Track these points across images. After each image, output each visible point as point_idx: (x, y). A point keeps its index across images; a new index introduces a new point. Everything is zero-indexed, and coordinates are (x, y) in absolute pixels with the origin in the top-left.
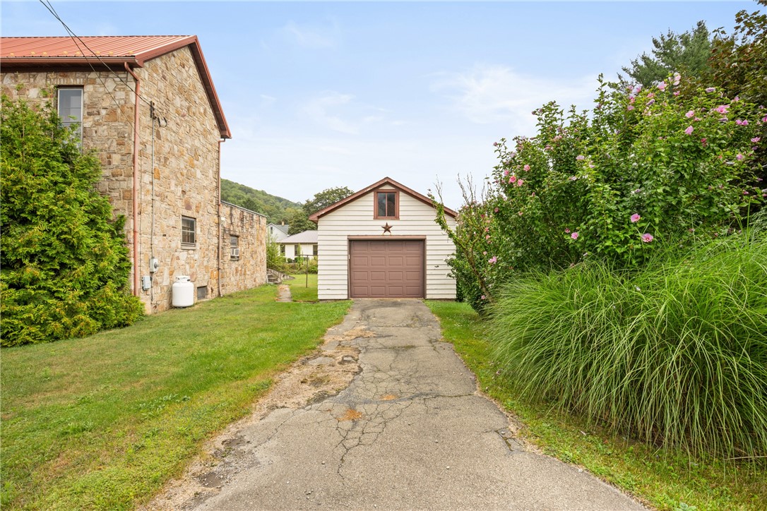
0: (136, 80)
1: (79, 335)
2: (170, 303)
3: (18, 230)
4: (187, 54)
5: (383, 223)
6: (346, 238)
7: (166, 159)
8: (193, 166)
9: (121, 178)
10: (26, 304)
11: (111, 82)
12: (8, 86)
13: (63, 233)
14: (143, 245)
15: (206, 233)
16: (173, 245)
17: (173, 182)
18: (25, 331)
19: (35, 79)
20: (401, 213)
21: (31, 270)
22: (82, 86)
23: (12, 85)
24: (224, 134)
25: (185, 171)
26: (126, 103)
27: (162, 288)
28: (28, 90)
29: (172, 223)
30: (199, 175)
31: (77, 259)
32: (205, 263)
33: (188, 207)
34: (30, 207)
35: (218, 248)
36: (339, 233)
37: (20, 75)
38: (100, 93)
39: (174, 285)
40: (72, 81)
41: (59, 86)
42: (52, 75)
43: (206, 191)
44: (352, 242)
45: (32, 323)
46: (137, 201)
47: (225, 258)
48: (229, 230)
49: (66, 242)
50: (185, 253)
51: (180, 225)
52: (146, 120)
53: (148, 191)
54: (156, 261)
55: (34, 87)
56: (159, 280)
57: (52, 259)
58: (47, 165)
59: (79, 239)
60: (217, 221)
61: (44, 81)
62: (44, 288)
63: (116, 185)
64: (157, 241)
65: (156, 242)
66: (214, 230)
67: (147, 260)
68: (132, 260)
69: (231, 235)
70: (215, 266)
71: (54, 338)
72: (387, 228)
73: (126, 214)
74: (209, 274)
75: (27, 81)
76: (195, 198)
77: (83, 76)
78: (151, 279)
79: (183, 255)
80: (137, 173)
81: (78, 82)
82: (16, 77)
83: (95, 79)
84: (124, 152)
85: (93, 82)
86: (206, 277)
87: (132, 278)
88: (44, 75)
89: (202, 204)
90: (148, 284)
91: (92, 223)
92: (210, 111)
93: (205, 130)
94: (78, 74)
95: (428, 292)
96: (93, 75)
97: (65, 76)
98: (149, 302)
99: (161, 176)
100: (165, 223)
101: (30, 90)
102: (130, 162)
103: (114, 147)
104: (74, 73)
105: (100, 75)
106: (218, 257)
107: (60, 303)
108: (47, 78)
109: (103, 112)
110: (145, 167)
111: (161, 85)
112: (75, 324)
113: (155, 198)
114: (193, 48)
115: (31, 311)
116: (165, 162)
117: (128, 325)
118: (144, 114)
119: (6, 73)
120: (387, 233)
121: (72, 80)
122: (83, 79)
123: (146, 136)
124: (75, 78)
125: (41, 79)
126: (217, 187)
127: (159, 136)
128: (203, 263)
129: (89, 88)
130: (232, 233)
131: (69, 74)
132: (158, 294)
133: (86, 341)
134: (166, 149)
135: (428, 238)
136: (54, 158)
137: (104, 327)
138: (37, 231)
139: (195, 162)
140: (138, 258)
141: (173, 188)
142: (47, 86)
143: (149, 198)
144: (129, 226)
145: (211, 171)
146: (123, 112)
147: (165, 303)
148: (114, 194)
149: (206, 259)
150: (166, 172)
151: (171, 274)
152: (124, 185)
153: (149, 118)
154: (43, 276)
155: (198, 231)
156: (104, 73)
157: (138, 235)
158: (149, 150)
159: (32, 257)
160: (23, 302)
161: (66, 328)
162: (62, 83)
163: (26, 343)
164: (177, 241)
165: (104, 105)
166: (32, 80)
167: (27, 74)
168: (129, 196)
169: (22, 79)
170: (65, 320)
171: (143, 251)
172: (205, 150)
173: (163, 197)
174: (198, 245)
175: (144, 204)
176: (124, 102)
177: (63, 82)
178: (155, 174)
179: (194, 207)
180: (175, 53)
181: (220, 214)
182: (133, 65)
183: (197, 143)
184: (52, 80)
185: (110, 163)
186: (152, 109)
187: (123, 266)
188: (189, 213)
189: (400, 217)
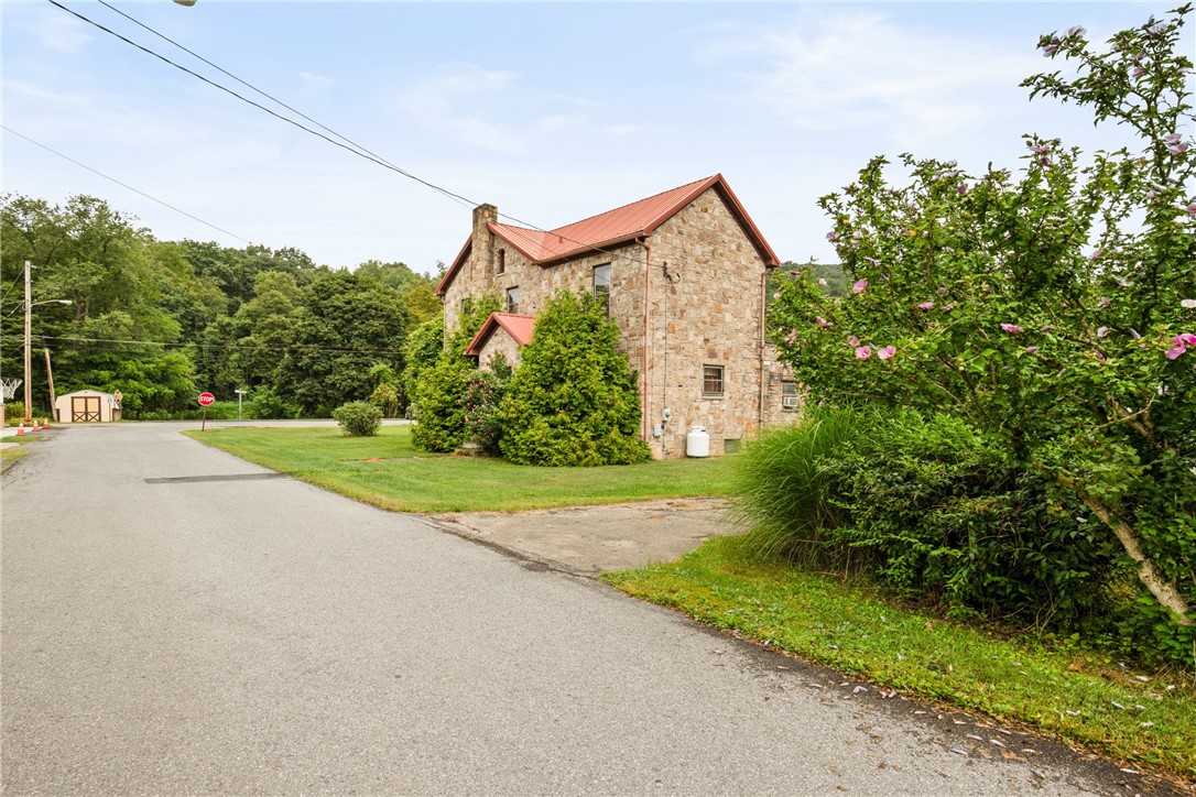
0: (647, 249)
1: (586, 465)
2: (686, 453)
3: (558, 387)
4: (713, 196)
7: (682, 312)
8: (720, 311)
9: (635, 338)
10: (559, 438)
11: (630, 253)
12: (566, 273)
13: (583, 388)
14: (655, 396)
15: (740, 381)
16: (691, 395)
17: (692, 333)
18: (555, 458)
19: (581, 265)
21: (562, 416)
22: (609, 263)
23: (568, 272)
24: (769, 263)
25: (708, 319)
26: (639, 272)
27: (676, 437)
28: (577, 274)
29: (690, 372)
30: (728, 317)
31: (593, 408)
32: (738, 414)
33: (713, 355)
34: (564, 370)
35: (760, 397)
37: (573, 263)
38: (622, 266)
39: (689, 435)
40: (603, 261)
41: (594, 267)
42: (591, 259)
43: (740, 334)
45: (560, 453)
46: (648, 357)
47: (772, 409)
48: (781, 375)
49: (585, 395)
50: (708, 403)
51: (701, 374)
52: (661, 280)
53: (661, 346)
54: (667, 411)
55: (581, 270)
56: (673, 428)
57: (576, 407)
58: (578, 336)
59: (594, 392)
60: (758, 366)
61: (587, 265)
62: (570, 429)
63: (632, 344)
64: (672, 392)
65: (669, 391)
66: (753, 377)
67: (659, 410)
68: (643, 410)
69: (784, 381)
70: (754, 417)
71: (572, 464)
73: (639, 369)
74: (744, 427)
75: (576, 266)
76: (722, 344)
77: (611, 255)
78: (663, 427)
79: (705, 406)
80: (648, 331)
81: (607, 260)
82: (571, 265)
83: (618, 255)
84: (638, 314)
85: (617, 257)
86: (739, 429)
87: (642, 425)
88: (586, 259)
89: (734, 349)
90: (658, 431)
91: (608, 379)
92: (747, 244)
93: (738, 268)
94: (608, 254)
96: (617, 252)
97: (599, 258)
98: (661, 448)
99: (677, 329)
100: (680, 374)
102: (642, 323)
103: (631, 311)
104: (606, 254)
105: (622, 251)
106: (759, 407)
107: (577, 440)
108: (589, 262)
109: (624, 282)
110: (657, 325)
111: (677, 242)
112: (586, 456)
113: (668, 351)
114: (719, 186)
115: (561, 443)
116: (682, 314)
117: (627, 464)
118: (657, 276)
119: (565, 264)
121: (603, 259)
122: (611, 257)
123: (660, 295)
124: (606, 258)
125: (585, 263)
126: (759, 327)
127: (673, 291)
128: (734, 414)
129: (614, 264)
130: (784, 378)
131: (602, 255)
132: (670, 441)
133: (591, 469)
134: (683, 300)
136: (584, 330)
137: (609, 463)
138: (565, 388)
139: (724, 306)
140: (648, 409)
141: (691, 339)
142: (588, 268)
143: (663, 352)
144: (641, 379)
145: (748, 311)
146: (637, 279)
147: (680, 452)
148: (631, 352)
149: (739, 410)
150: (683, 324)
151: (689, 423)
152: (638, 343)
153: (662, 278)
154: (569, 420)
155: (727, 378)
156: (624, 249)
157: (649, 387)
158: (662, 307)
159: (563, 406)
160: (556, 437)
161: (579, 459)
162: (597, 264)
163: (555, 465)
164: (697, 389)
165: (625, 275)
166: (579, 265)
167: (577, 261)
168: (641, 353)
169: (574, 265)
170: (579, 452)
171: (654, 401)
172: (738, 289)
173: (678, 350)
174: (726, 395)
175: (656, 359)
177: (597, 262)
178: (670, 329)
179: (721, 355)
180: (694, 203)
181: (763, 357)
182: (642, 239)
183: (726, 285)
184: (592, 263)
185: (628, 325)
186: (665, 268)
187: (634, 414)
188: (714, 362)
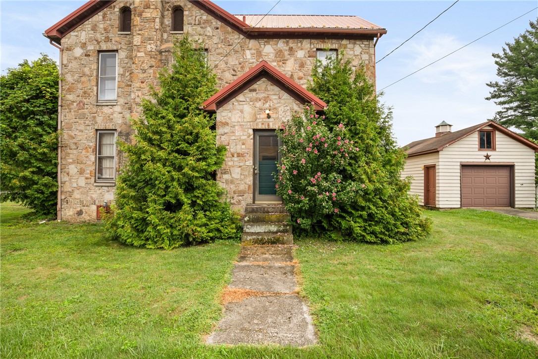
5: (485, 153)
6: (459, 164)
11: (358, 47)
12: (282, 49)
19: (302, 44)
20: (497, 146)
23: (285, 48)
26: (369, 63)
28: (296, 51)
36: (454, 160)
37: (291, 41)
38: (350, 55)
41: (317, 50)
42: (314, 41)
44: (464, 166)
55: (302, 49)
61: (309, 45)
72: (487, 157)
75: (295, 45)
77: (338, 43)
81: (335, 46)
82: (288, 42)
83: (347, 45)
85: (345, 47)
88: (308, 41)
94: (334, 41)
95: (516, 203)
96: (344, 42)
97: (324, 42)
101: (298, 52)
104: (331, 40)
105: (350, 42)
108: (311, 43)
119: (280, 39)
120: (488, 160)
121: (330, 45)
122: (338, 44)
124: (332, 44)
125: (306, 43)
131: (326, 40)
135: (516, 164)
142: (311, 49)
146: (367, 68)
156: (352, 41)
162: (322, 47)
165: (354, 63)
166: (299, 44)
167: (296, 40)
169: (292, 43)
176: (368, 62)
184: (315, 45)
189: (497, 149)
